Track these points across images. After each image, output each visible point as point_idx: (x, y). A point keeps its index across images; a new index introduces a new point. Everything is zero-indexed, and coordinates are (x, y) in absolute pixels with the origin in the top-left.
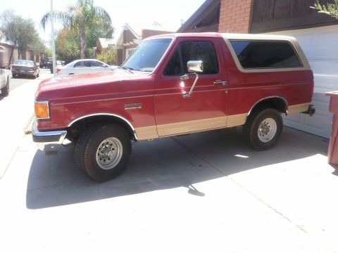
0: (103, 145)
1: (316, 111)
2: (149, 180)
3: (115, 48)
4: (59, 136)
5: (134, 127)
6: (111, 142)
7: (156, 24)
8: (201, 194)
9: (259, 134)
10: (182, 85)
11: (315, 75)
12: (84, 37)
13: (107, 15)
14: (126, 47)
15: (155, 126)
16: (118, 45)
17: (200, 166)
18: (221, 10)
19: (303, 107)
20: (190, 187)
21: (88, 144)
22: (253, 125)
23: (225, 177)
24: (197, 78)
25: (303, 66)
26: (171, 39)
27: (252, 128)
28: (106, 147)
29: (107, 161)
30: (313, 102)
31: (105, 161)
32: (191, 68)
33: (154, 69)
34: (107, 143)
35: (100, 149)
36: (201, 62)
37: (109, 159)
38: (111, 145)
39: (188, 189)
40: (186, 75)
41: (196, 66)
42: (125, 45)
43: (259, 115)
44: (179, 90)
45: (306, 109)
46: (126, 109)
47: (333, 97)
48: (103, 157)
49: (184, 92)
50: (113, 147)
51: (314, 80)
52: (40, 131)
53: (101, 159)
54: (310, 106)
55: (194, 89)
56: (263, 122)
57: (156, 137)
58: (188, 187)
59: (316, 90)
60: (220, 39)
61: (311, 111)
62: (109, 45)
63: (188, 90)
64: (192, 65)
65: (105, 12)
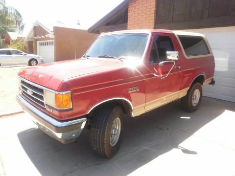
1: (216, 83)
3: (26, 40)
7: (59, 22)
9: (192, 100)
11: (215, 59)
13: (19, 14)
14: (37, 40)
16: (28, 38)
17: (168, 129)
18: (129, 14)
23: (193, 135)
24: (174, 64)
25: (210, 53)
27: (190, 97)
30: (214, 77)
32: (169, 58)
39: (180, 150)
42: (36, 38)
45: (210, 82)
51: (215, 62)
54: (212, 79)
56: (194, 93)
58: (178, 148)
59: (216, 69)
61: (213, 82)
62: (18, 37)
65: (16, 11)
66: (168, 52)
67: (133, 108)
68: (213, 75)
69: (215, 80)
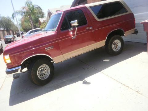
0: (40, 69)
2: (64, 80)
4: (18, 69)
5: (52, 58)
6: (43, 66)
8: (89, 83)
9: (113, 48)
10: (71, 33)
11: (134, 15)
12: (32, 20)
13: (40, 8)
15: (62, 55)
17: (88, 69)
19: (132, 31)
20: (83, 80)
21: (32, 70)
22: (109, 45)
23: (100, 72)
24: (76, 29)
25: (128, 12)
26: (61, 13)
27: (109, 46)
28: (42, 70)
29: (44, 76)
31: (42, 76)
32: (73, 25)
33: (56, 29)
34: (42, 67)
35: (39, 71)
36: (76, 20)
37: (44, 74)
38: (44, 68)
39: (82, 82)
40: (71, 28)
41: (75, 23)
43: (111, 39)
44: (70, 36)
45: (134, 32)
46: (46, 50)
47: (145, 24)
48: (41, 74)
49: (72, 36)
50: (45, 69)
51: (135, 17)
52: (9, 69)
53: (40, 75)
54: (135, 30)
55: (77, 34)
56: (114, 42)
57: (64, 60)
58: (82, 81)
59: (136, 22)
60: (85, 8)
61: (136, 32)
62: (44, 21)
63: (74, 35)
64: (73, 23)
66: (71, 22)
67: (52, 59)
68: (135, 27)
69: (138, 30)
